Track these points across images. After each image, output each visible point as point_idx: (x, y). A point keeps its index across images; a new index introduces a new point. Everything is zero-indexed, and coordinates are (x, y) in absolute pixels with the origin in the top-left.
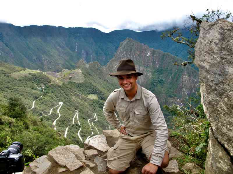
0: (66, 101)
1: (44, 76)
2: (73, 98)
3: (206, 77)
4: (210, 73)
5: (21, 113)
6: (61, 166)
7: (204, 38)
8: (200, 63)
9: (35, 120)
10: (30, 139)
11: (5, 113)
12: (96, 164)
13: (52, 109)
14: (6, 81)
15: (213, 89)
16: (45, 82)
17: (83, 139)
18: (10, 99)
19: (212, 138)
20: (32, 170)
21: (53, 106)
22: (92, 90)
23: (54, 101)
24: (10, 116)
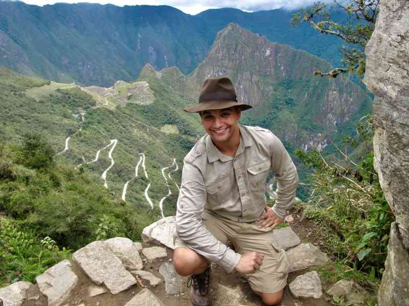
0: (122, 138)
1: (84, 94)
2: (136, 132)
3: (390, 117)
4: (398, 107)
5: (46, 160)
6: (95, 284)
7: (387, 28)
8: (378, 84)
9: (71, 171)
10: (63, 205)
11: (19, 160)
12: (162, 277)
13: (99, 151)
14: (18, 104)
15: (404, 142)
16: (85, 104)
17: (154, 202)
18: (26, 136)
19: (396, 247)
20: (41, 290)
21: (101, 146)
22: (169, 118)
23: (102, 138)
24: (27, 165)
